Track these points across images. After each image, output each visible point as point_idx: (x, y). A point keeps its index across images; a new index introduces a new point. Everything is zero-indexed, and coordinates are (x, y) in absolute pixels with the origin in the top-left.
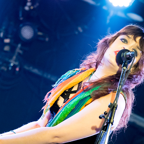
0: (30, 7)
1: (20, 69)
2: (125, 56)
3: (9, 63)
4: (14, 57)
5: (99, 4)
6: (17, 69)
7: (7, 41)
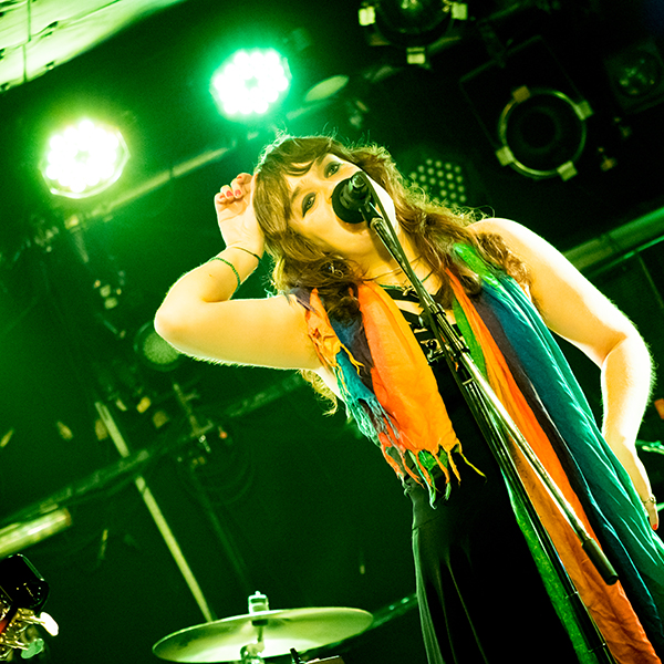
0: (112, 295)
1: (227, 429)
2: (350, 199)
3: (196, 440)
4: (193, 420)
5: (234, 143)
6: (223, 435)
7: (144, 405)
